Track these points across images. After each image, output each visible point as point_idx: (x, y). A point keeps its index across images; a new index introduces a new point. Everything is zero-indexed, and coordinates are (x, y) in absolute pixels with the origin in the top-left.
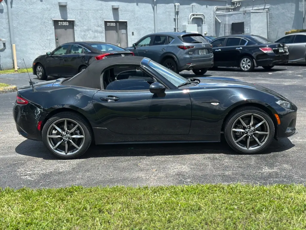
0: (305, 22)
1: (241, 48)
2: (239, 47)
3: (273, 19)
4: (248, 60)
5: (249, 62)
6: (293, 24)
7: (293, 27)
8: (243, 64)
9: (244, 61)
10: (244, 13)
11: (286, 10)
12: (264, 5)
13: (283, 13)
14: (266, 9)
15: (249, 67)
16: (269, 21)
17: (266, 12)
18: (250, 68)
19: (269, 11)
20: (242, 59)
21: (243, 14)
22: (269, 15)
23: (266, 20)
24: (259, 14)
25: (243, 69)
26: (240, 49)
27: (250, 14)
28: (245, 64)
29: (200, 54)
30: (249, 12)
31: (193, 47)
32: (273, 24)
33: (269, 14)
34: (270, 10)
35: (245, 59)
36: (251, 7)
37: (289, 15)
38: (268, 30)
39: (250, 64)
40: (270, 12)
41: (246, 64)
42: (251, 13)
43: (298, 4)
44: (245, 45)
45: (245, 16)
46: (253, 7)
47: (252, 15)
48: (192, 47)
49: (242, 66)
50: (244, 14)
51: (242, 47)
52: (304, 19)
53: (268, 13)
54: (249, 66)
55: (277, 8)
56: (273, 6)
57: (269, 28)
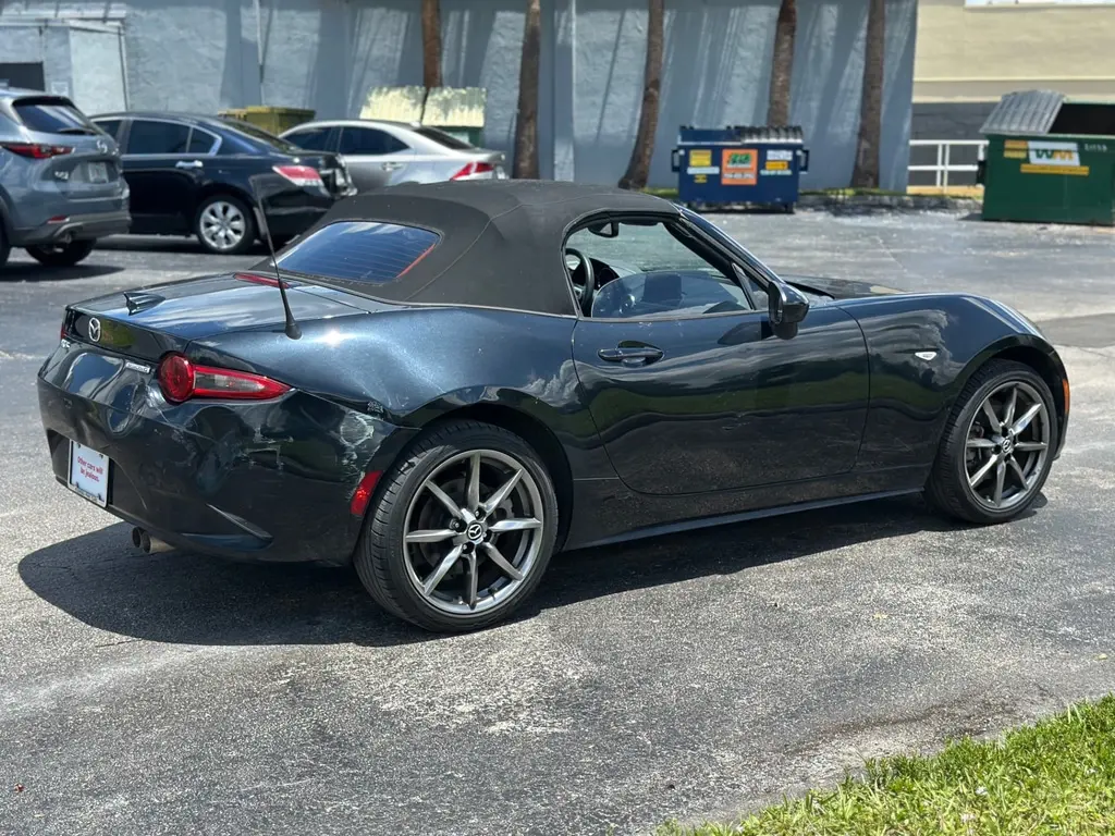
0: (265, 81)
1: (199, 164)
2: (192, 160)
3: (143, 60)
4: (233, 212)
5: (236, 218)
6: (224, 84)
7: (223, 95)
8: (209, 225)
9: (213, 213)
10: (40, 27)
11: (193, 34)
12: (103, 4)
13: (183, 40)
14: (114, 19)
15: (238, 238)
16: (130, 68)
17: (116, 31)
18: (242, 241)
19: (124, 29)
20: (206, 206)
21: (36, 31)
22: (128, 45)
23: (119, 65)
24: (95, 35)
25: (214, 244)
26: (195, 168)
27: (67, 34)
28: (221, 225)
29: (92, 178)
30: (59, 24)
31: (68, 150)
32: (144, 80)
33: (126, 39)
34: (129, 25)
35: (219, 207)
36: (50, 8)
37: (204, 51)
38: (129, 101)
39: (238, 224)
40: (130, 35)
41: (222, 227)
42: (72, 32)
43: (238, 13)
44: (212, 154)
45: (43, 38)
46: (57, 9)
47: (74, 38)
48: (64, 153)
49: (207, 233)
50: (41, 32)
51: (200, 160)
52: (262, 68)
53: (122, 38)
54: (236, 232)
55: (157, 20)
56: (138, 12)
57: (131, 93)
